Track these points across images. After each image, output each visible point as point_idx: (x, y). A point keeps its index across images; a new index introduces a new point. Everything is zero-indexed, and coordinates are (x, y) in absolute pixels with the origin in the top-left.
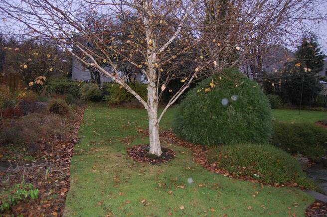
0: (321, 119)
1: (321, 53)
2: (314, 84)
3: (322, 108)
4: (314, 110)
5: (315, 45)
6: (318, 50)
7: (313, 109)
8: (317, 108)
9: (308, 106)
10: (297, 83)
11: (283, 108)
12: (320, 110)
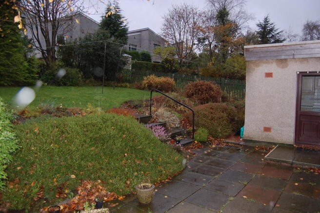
0: (127, 99)
1: (125, 26)
2: (118, 56)
3: (128, 84)
4: (119, 87)
5: (119, 17)
6: (122, 22)
7: (118, 85)
8: (122, 84)
9: (113, 82)
10: (99, 55)
11: (85, 84)
12: (126, 87)
